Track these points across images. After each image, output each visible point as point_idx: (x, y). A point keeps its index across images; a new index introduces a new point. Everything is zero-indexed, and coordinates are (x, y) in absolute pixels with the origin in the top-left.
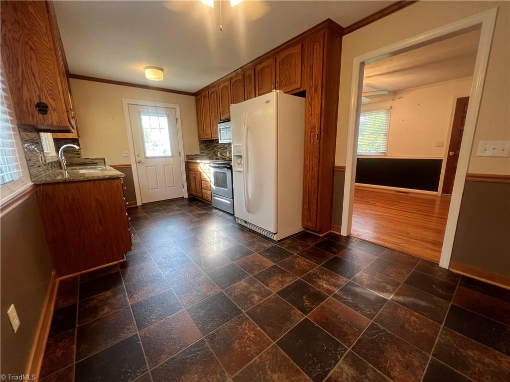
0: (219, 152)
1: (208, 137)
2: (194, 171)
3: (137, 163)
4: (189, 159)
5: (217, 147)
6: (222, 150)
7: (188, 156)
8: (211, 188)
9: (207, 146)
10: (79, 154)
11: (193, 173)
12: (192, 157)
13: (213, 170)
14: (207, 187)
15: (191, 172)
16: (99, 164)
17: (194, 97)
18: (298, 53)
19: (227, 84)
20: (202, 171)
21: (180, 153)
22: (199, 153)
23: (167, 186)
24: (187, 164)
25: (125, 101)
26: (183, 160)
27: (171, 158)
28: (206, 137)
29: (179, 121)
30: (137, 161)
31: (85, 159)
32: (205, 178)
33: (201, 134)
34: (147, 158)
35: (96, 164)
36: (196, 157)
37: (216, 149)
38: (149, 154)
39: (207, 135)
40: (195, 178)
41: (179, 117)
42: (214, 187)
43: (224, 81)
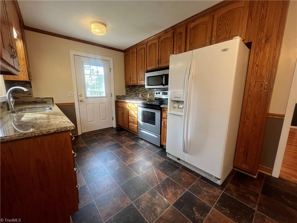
0: (140, 94)
1: (134, 83)
2: (122, 108)
3: (80, 102)
4: (117, 99)
5: (139, 90)
6: (143, 93)
7: (117, 96)
8: (138, 123)
9: (130, 89)
10: (31, 94)
11: (121, 109)
12: (120, 97)
13: (141, 109)
14: (134, 122)
15: (120, 109)
16: (48, 102)
17: (123, 53)
18: (244, 7)
19: (155, 41)
20: (129, 109)
21: (111, 94)
22: (125, 95)
23: (101, 119)
24: (117, 102)
25: (72, 53)
26: (114, 99)
27: (105, 98)
28: (131, 83)
29: (112, 70)
30: (79, 100)
31: (36, 98)
32: (133, 115)
33: (127, 80)
34: (87, 98)
35: (45, 102)
36: (124, 97)
37: (138, 92)
38: (88, 95)
39: (133, 81)
40: (123, 113)
41: (112, 67)
42: (141, 123)
43: (153, 40)
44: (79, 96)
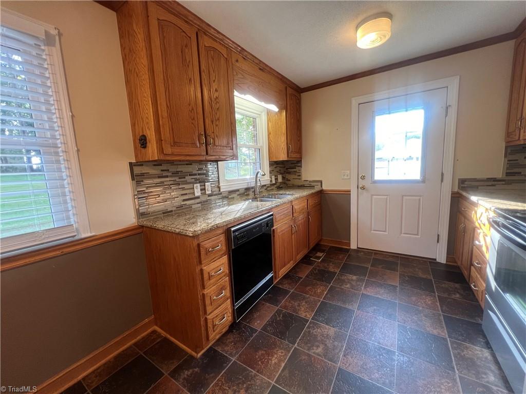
2: (465, 217)
3: (360, 190)
4: (463, 187)
7: (462, 181)
10: (300, 176)
12: (474, 184)
14: (480, 270)
15: (461, 216)
21: (442, 174)
23: (403, 232)
24: (455, 197)
25: (355, 102)
26: (448, 188)
29: (452, 110)
30: (360, 186)
31: (305, 181)
33: (512, 130)
34: (374, 182)
40: (464, 231)
41: (453, 101)
44: (360, 179)
